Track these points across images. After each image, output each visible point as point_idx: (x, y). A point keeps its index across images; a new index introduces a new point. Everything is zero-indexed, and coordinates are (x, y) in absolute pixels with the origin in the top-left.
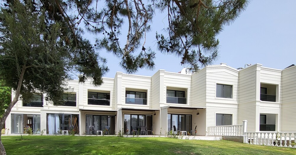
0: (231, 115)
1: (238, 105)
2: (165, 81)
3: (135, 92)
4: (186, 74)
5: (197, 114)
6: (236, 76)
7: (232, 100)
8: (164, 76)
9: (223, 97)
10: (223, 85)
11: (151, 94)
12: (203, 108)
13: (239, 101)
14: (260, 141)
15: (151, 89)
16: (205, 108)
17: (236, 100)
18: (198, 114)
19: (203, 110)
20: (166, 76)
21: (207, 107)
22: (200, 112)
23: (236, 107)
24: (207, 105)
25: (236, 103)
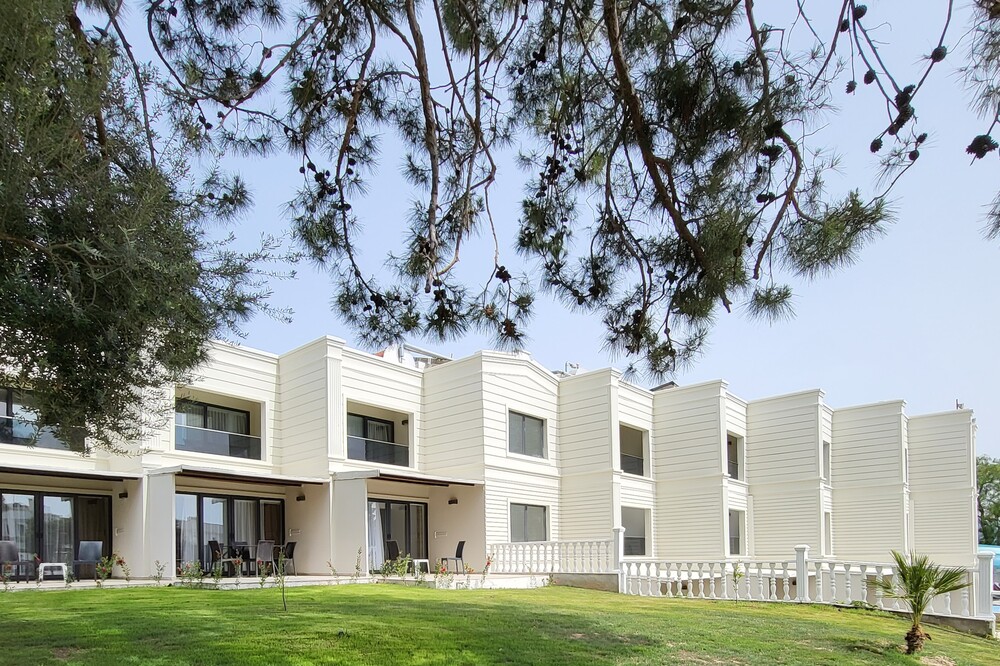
0: (544, 508)
1: (561, 480)
2: (344, 381)
3: (205, 406)
4: (400, 364)
5: (450, 502)
6: (553, 395)
7: (545, 464)
8: (343, 364)
9: (524, 452)
10: (524, 416)
11: (278, 420)
12: (473, 485)
13: (561, 468)
14: (638, 585)
15: (278, 402)
16: (483, 483)
17: (553, 463)
18: (453, 501)
19: (474, 490)
20: (346, 362)
21: (487, 483)
22: (461, 495)
23: (555, 484)
24: (489, 473)
25: (555, 472)
